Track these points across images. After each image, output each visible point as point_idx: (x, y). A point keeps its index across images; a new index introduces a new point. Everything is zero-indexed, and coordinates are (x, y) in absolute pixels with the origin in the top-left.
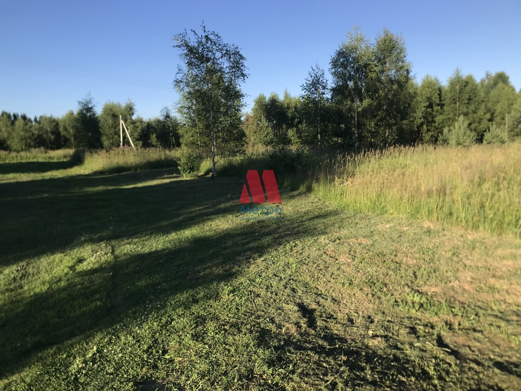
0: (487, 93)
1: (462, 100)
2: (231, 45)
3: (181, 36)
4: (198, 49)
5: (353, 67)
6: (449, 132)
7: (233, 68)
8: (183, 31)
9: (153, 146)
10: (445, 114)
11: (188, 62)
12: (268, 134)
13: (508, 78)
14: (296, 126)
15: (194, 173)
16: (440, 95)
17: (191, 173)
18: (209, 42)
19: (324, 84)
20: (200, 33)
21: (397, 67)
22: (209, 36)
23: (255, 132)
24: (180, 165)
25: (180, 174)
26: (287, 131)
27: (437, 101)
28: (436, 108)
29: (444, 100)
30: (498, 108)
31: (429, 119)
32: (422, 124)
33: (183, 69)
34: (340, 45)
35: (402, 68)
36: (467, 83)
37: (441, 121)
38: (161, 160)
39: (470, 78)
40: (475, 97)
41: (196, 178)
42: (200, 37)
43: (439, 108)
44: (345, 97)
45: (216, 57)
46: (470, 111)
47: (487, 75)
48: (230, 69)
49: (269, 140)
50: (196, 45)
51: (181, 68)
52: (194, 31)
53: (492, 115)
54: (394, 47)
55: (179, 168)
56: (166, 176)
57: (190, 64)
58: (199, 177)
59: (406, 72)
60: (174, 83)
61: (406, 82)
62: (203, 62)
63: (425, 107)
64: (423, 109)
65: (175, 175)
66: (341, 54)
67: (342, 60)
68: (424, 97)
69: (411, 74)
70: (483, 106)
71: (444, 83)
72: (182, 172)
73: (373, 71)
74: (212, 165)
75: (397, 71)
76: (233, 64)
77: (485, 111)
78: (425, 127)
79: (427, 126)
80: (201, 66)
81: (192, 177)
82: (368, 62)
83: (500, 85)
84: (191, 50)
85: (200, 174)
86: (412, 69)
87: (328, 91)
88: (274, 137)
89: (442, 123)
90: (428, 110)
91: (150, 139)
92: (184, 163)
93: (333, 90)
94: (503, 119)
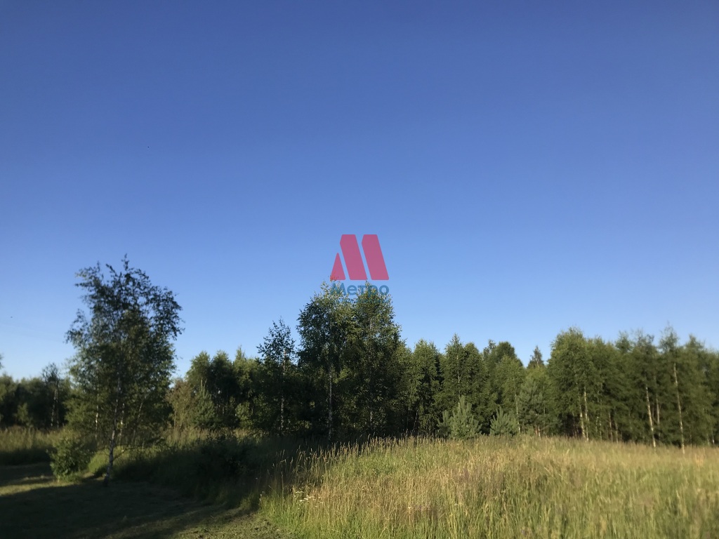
0: (492, 366)
1: (464, 374)
2: (162, 289)
3: (91, 272)
4: (113, 291)
5: (328, 326)
6: (449, 417)
7: (161, 319)
8: (94, 265)
9: (20, 423)
10: (445, 390)
11: (95, 307)
12: (206, 410)
13: (513, 349)
14: (250, 400)
15: (76, 474)
16: (437, 365)
17: (71, 475)
18: (131, 283)
19: (289, 346)
20: (120, 269)
21: (383, 330)
22: (132, 276)
23: (188, 407)
24: (54, 461)
25: (52, 474)
26: (235, 406)
27: (435, 374)
28: (434, 383)
29: (443, 372)
30: (506, 387)
31: (426, 396)
32: (417, 403)
33: (86, 316)
34: (313, 298)
35: (388, 331)
36: (468, 353)
37: (440, 400)
38: (25, 449)
39: (471, 347)
40: (478, 371)
41: (78, 483)
42: (119, 275)
43: (437, 382)
44: (317, 365)
45: (138, 302)
46: (474, 389)
47: (491, 344)
48: (156, 321)
49: (207, 420)
50: (111, 285)
51: (82, 314)
52: (111, 267)
53: (500, 394)
54: (378, 305)
55: (52, 465)
56: (27, 479)
57: (97, 309)
58: (84, 480)
59: (393, 337)
60: (67, 335)
61: (395, 349)
62: (116, 309)
63: (420, 380)
64: (418, 383)
65: (42, 477)
66: (313, 308)
67: (314, 316)
68: (419, 368)
69: (400, 339)
70: (488, 384)
71: (442, 350)
72: (55, 473)
73: (353, 334)
74: (108, 461)
75: (383, 335)
76: (161, 314)
77: (491, 389)
78: (421, 407)
79: (424, 406)
80: (114, 313)
81: (71, 481)
82: (347, 321)
83: (505, 358)
84: (102, 291)
85: (87, 475)
86: (401, 334)
87: (294, 356)
88: (215, 415)
89: (442, 402)
90: (425, 384)
91: (16, 412)
92: (61, 458)
93: (300, 354)
94: (513, 401)
